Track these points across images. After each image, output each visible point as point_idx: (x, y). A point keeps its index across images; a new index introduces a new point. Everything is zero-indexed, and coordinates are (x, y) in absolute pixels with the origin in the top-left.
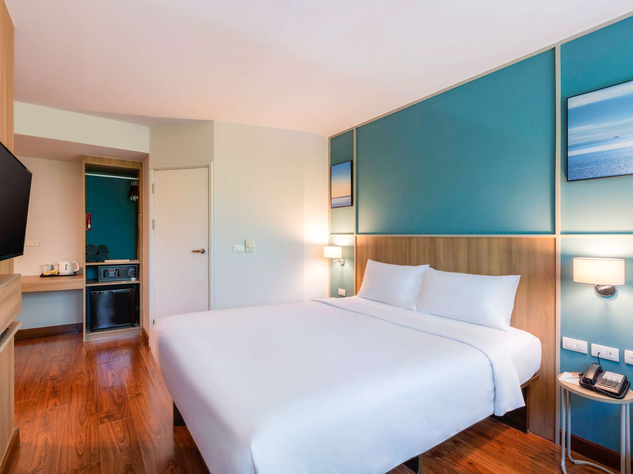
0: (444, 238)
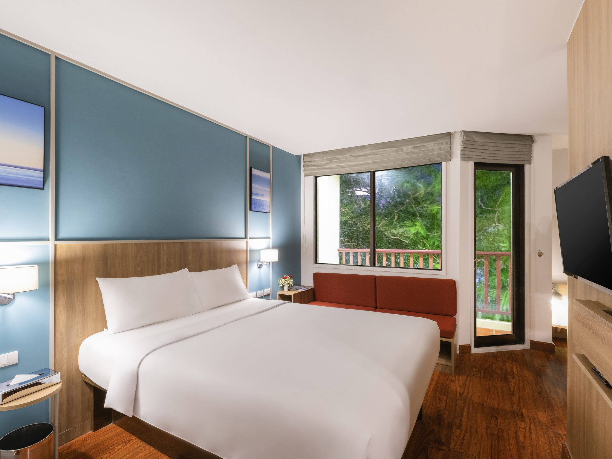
0: (192, 242)
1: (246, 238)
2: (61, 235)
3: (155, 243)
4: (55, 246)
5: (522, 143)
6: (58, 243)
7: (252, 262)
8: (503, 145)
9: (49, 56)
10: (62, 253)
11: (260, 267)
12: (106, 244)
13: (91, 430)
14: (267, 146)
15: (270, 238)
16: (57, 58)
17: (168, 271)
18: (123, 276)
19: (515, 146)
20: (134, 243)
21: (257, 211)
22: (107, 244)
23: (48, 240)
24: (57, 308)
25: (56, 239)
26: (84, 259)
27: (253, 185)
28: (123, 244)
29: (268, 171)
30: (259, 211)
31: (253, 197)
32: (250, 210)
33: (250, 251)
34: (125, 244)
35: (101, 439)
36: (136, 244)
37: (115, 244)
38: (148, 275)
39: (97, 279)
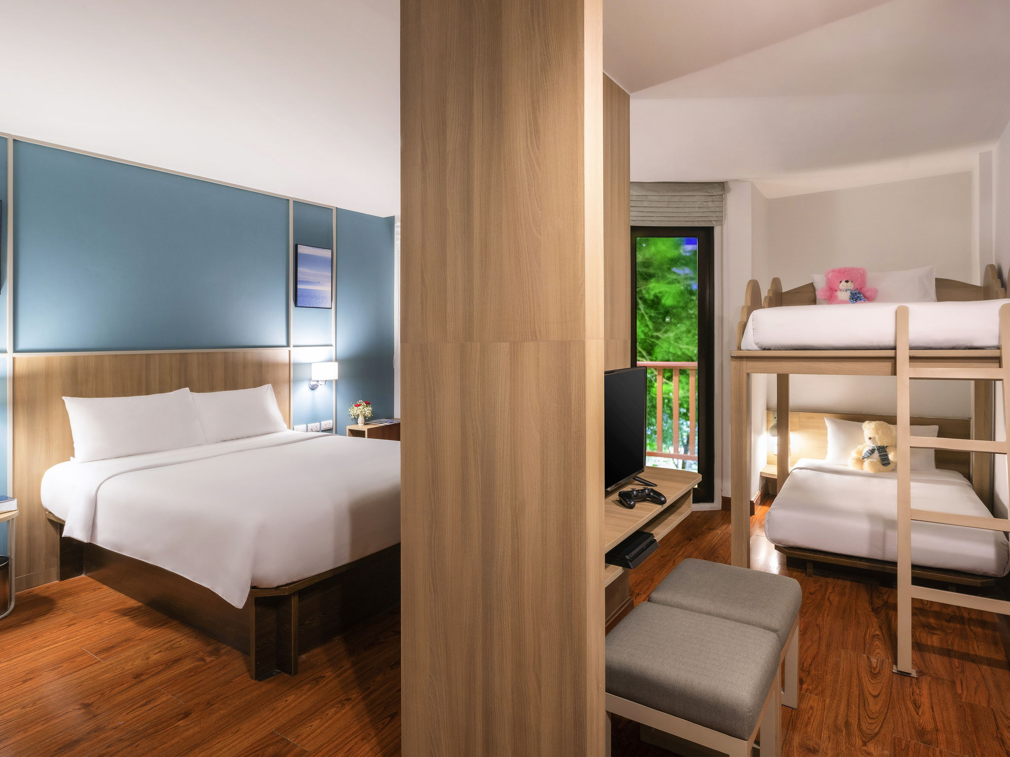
1: (288, 345)
2: (21, 346)
3: (141, 355)
4: (14, 359)
5: (705, 194)
6: (17, 355)
7: (298, 381)
8: (675, 199)
9: (6, 139)
10: (21, 368)
11: (313, 388)
12: (75, 357)
13: (58, 580)
14: (327, 210)
15: (332, 346)
16: (14, 140)
17: (162, 391)
18: (97, 395)
19: (696, 199)
20: (113, 355)
21: (308, 306)
22: (77, 357)
23: (5, 352)
24: (16, 431)
25: (15, 351)
26: (48, 374)
27: (299, 269)
28: (98, 356)
29: (330, 247)
30: (311, 306)
31: (299, 286)
32: (296, 305)
33: (296, 364)
34: (100, 355)
35: (67, 587)
36: (116, 356)
37: (88, 356)
38: (132, 395)
39: (64, 398)
